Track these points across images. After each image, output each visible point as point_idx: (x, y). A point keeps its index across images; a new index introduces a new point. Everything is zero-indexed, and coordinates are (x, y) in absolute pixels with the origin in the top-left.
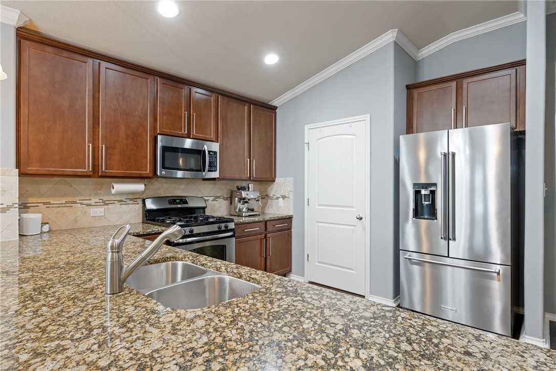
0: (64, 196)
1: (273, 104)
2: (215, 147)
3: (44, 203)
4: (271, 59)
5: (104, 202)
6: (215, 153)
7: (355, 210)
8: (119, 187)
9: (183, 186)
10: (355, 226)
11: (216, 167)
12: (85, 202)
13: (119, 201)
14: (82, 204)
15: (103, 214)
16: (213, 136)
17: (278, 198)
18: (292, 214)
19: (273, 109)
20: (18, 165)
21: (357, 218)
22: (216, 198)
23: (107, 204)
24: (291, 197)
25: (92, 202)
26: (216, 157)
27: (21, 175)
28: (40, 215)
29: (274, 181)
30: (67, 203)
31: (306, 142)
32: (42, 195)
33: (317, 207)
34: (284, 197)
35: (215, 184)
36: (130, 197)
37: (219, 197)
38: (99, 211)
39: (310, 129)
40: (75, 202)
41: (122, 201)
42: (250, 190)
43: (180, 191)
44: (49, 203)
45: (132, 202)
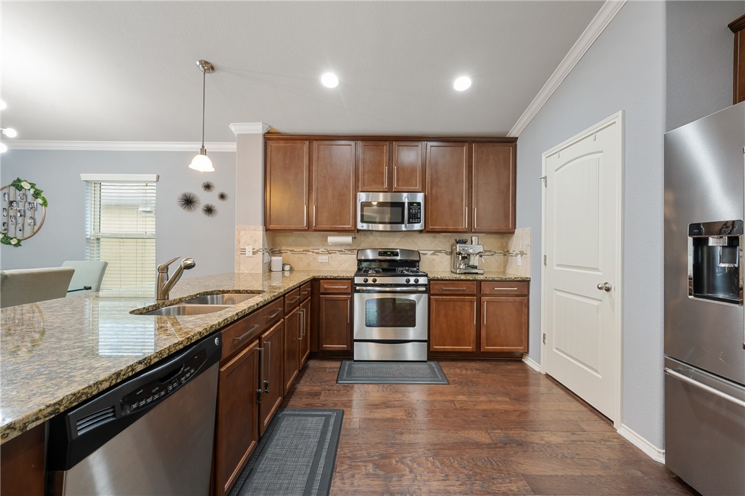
0: (302, 246)
1: (512, 136)
2: (420, 198)
3: (291, 251)
4: (462, 83)
5: (328, 251)
6: (419, 204)
7: (601, 274)
8: (332, 239)
9: (397, 239)
10: (601, 301)
11: (420, 218)
12: (315, 251)
13: (339, 251)
14: (313, 252)
15: (327, 261)
16: (418, 187)
17: (516, 255)
18: (528, 276)
19: (513, 141)
20: (265, 224)
21: (599, 288)
22: (436, 252)
23: (331, 253)
24: (529, 255)
25: (320, 251)
26: (420, 209)
27: (267, 230)
28: (281, 258)
29: (514, 233)
30: (303, 251)
31: (543, 176)
32: (289, 245)
33: (556, 268)
34: (522, 253)
35: (434, 237)
36: (348, 248)
37: (440, 251)
38: (323, 258)
39: (548, 157)
40: (309, 251)
41: (341, 251)
42: (474, 243)
43: (394, 244)
44: (293, 251)
45: (350, 252)
